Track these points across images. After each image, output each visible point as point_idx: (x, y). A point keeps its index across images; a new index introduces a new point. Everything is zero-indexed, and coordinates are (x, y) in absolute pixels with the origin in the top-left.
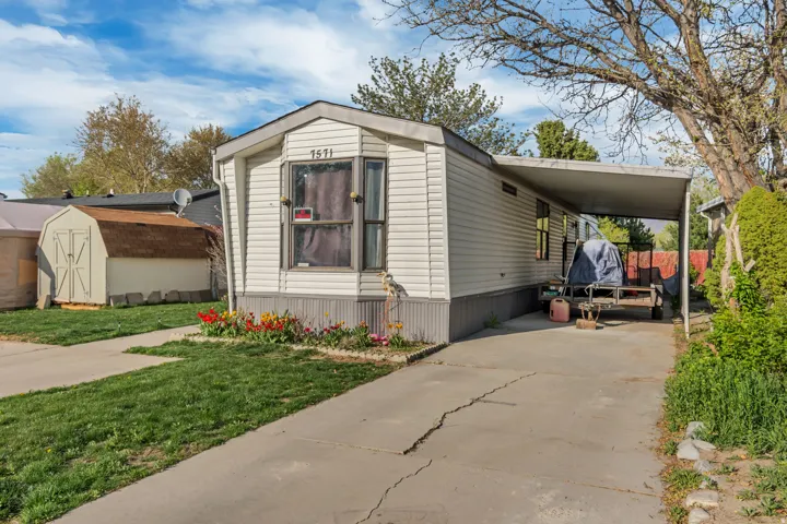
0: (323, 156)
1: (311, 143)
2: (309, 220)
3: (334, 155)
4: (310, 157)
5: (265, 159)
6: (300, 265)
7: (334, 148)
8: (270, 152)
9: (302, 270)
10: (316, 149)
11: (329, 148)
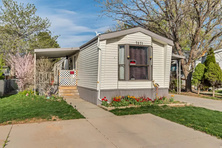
0: (140, 44)
1: (136, 39)
2: (135, 64)
3: (143, 44)
4: (136, 44)
5: (112, 42)
6: (132, 79)
7: (143, 42)
8: (114, 39)
9: (133, 81)
10: (138, 42)
11: (142, 42)
